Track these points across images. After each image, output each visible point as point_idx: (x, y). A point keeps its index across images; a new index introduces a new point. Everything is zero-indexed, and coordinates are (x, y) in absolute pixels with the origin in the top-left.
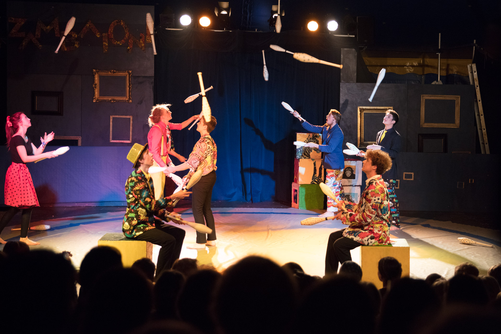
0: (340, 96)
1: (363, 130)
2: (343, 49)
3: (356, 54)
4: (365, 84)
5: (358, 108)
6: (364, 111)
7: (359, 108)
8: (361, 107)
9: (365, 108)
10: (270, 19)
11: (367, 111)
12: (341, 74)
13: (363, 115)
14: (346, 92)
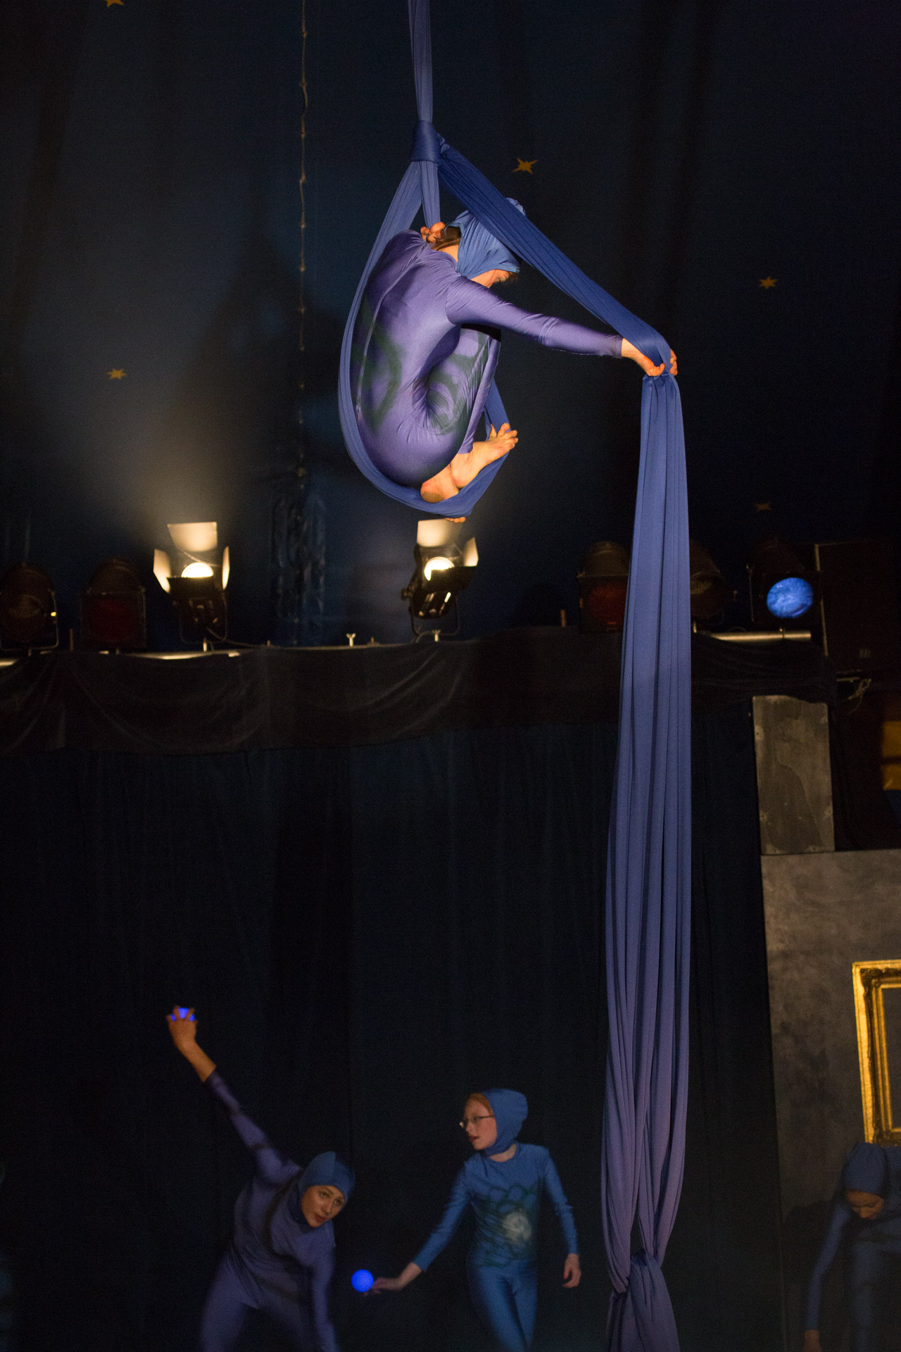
0: (767, 919)
1: (886, 1072)
2: (761, 698)
3: (825, 719)
4: (876, 857)
5: (856, 971)
6: (886, 983)
7: (858, 970)
8: (868, 965)
9: (889, 966)
10: (411, 585)
11: (895, 979)
12: (763, 817)
13: (881, 1002)
14: (792, 895)
